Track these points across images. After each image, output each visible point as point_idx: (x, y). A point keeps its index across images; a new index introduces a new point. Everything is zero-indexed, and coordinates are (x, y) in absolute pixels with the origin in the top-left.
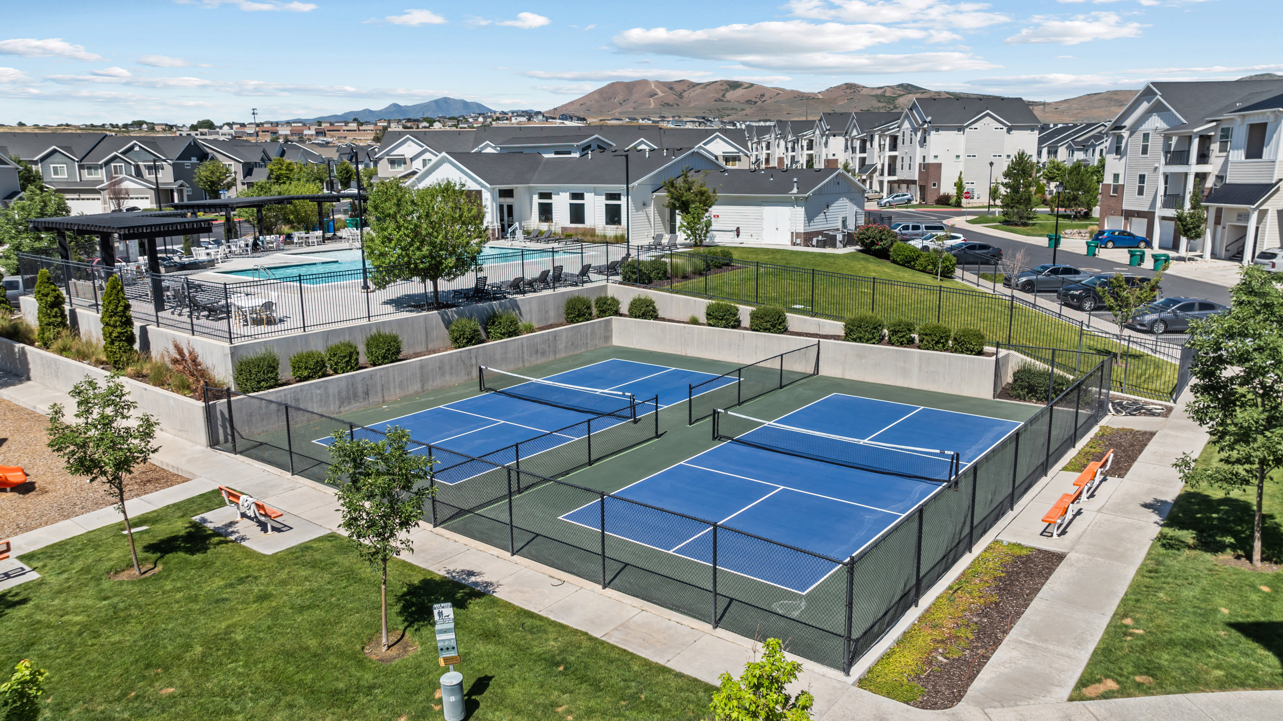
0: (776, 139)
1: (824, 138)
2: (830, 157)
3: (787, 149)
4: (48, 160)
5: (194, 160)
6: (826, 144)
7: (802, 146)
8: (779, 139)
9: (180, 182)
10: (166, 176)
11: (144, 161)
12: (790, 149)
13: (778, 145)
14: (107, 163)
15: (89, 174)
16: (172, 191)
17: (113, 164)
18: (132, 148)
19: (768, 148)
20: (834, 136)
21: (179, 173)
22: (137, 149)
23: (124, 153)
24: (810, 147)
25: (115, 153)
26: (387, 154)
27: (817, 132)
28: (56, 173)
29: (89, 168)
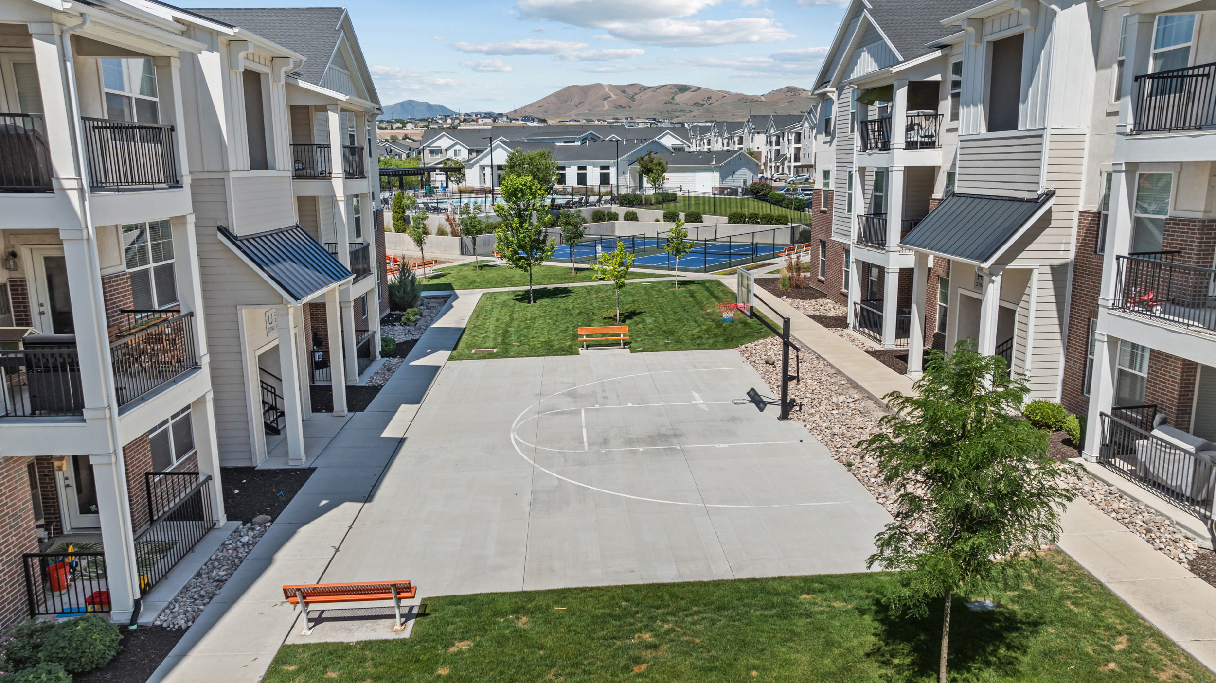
2: (756, 150)
12: (725, 144)
13: (717, 141)
19: (709, 144)
24: (741, 142)
26: (429, 146)
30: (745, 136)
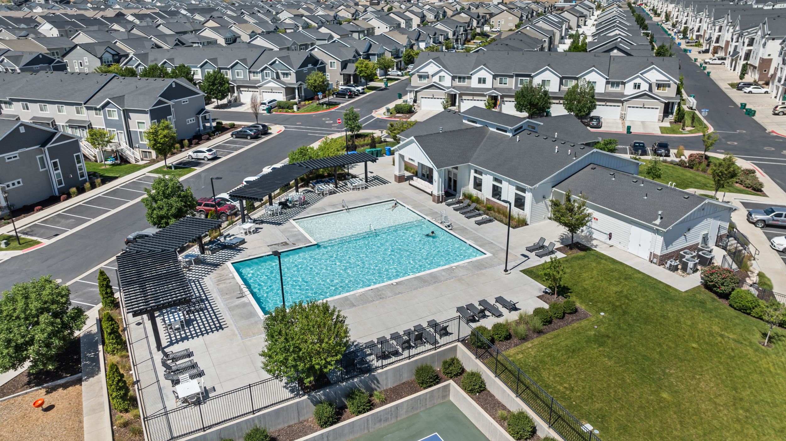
0: (727, 25)
1: (764, 40)
2: (766, 57)
3: (732, 39)
4: (234, 68)
5: (310, 66)
6: (765, 45)
7: (744, 43)
8: (730, 26)
9: (300, 83)
10: (291, 80)
11: (281, 70)
12: (734, 40)
13: (728, 30)
14: (262, 71)
15: (254, 76)
16: (294, 89)
17: (265, 71)
18: (275, 62)
19: (720, 30)
20: (773, 39)
21: (300, 77)
22: (277, 62)
23: (271, 65)
24: (751, 43)
25: (266, 65)
26: (418, 71)
27: (759, 33)
28: (238, 75)
29: (254, 73)
30: (757, 38)
